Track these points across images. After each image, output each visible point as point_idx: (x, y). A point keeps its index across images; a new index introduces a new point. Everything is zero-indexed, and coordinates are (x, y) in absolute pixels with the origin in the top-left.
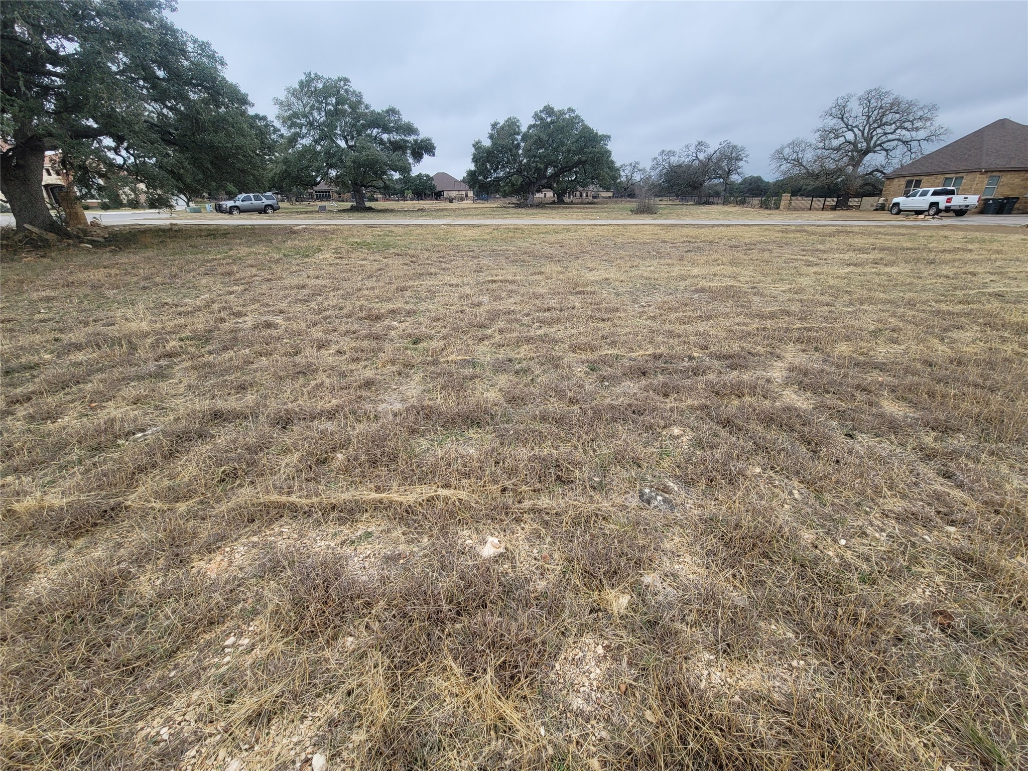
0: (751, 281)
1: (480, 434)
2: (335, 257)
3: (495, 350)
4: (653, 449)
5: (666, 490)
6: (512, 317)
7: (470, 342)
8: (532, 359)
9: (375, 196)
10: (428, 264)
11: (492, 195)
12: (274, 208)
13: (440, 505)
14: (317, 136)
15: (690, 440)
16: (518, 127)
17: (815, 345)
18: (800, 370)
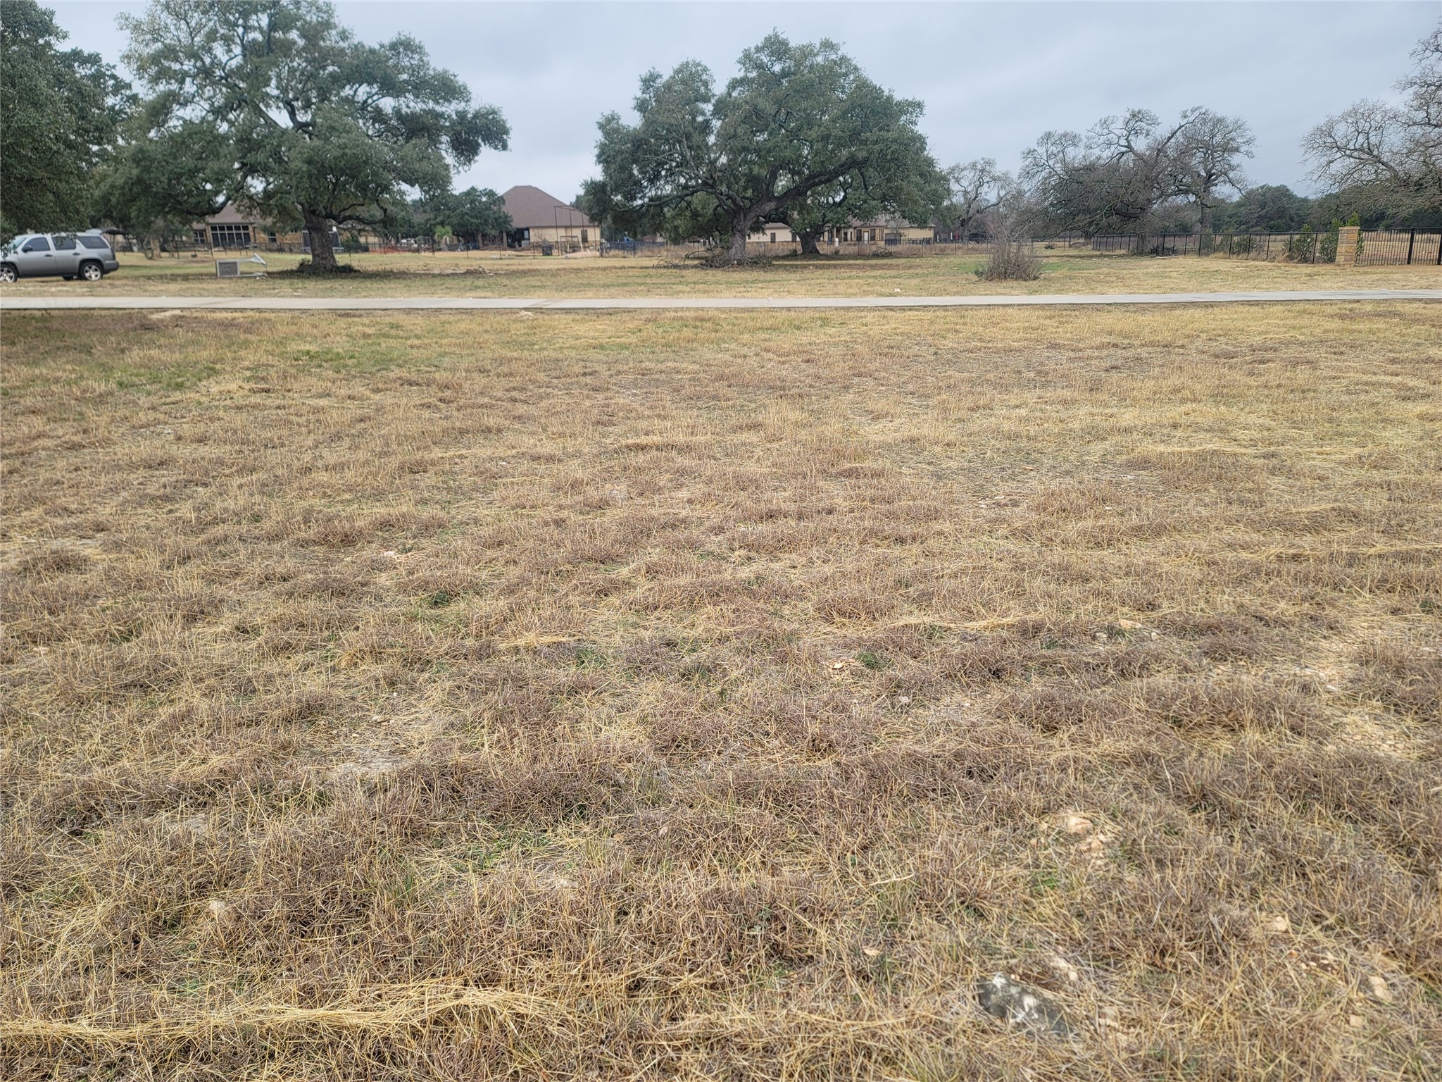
0: (1263, 440)
1: (585, 835)
2: (252, 391)
3: (635, 619)
4: (1014, 871)
5: (1047, 979)
6: (681, 535)
7: (574, 599)
8: (725, 639)
9: (362, 240)
10: (481, 406)
11: (648, 238)
12: (104, 268)
13: (466, 1033)
14: (219, 101)
15: (1107, 845)
16: (706, 84)
17: (1422, 595)
18: (1386, 661)
